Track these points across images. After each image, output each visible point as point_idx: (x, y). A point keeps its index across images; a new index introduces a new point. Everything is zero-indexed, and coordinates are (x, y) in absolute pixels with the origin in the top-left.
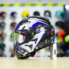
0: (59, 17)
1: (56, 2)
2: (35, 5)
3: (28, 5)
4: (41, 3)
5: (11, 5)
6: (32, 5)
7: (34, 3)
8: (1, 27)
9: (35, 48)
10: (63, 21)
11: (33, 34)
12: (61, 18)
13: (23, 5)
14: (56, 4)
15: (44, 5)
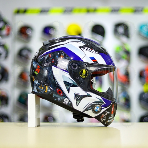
0: (146, 36)
1: (139, 5)
2: (95, 10)
3: (80, 11)
4: (108, 8)
5: (44, 11)
6: (88, 11)
7: (92, 6)
8: (23, 58)
13: (68, 11)
14: (140, 9)
15: (115, 11)
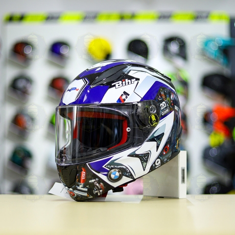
0: (213, 57)
1: (203, 8)
2: (133, 16)
3: (109, 17)
4: (153, 12)
5: (51, 18)
6: (122, 18)
7: (129, 9)
9: (154, 163)
10: (227, 71)
11: (153, 118)
12: (222, 60)
13: (90, 17)
14: (204, 15)
15: (164, 17)
